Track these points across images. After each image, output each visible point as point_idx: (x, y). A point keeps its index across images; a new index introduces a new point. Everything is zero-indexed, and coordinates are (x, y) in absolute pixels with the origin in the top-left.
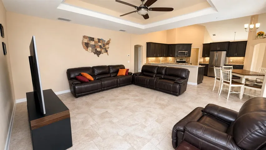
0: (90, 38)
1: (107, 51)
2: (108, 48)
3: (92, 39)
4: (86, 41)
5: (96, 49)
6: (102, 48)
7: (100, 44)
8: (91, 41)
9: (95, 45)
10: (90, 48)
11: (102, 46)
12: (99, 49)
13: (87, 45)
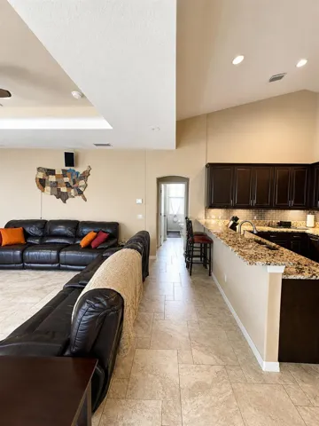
0: (48, 170)
1: (80, 193)
2: (86, 186)
3: (51, 172)
4: (41, 175)
5: (59, 190)
6: (70, 186)
7: (67, 180)
8: (50, 176)
9: (57, 182)
10: (48, 188)
11: (71, 184)
12: (64, 189)
13: (42, 183)
